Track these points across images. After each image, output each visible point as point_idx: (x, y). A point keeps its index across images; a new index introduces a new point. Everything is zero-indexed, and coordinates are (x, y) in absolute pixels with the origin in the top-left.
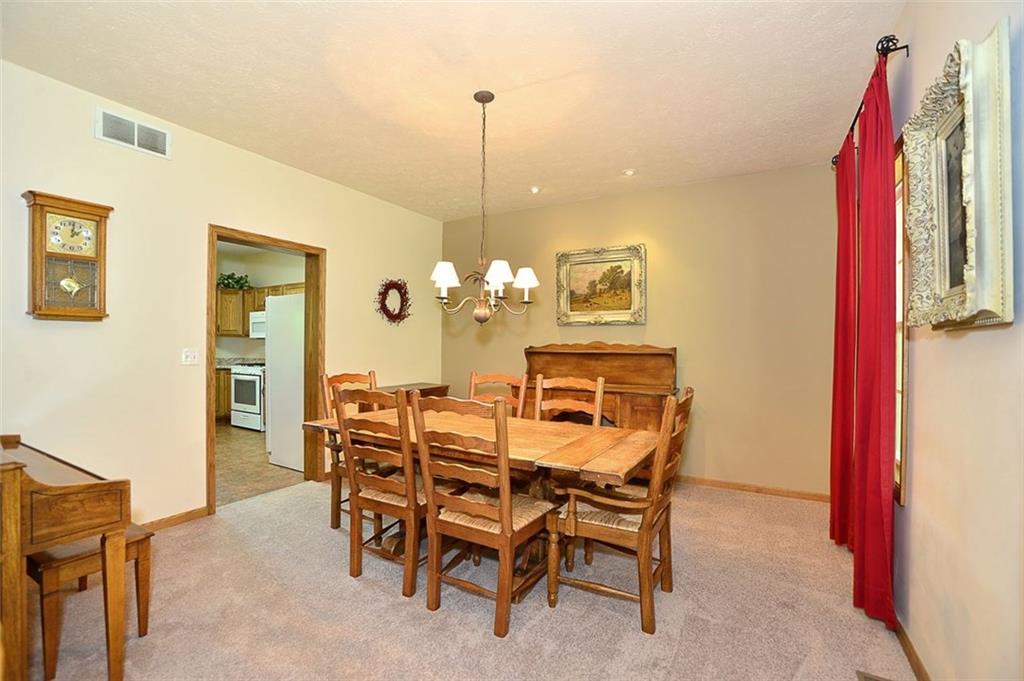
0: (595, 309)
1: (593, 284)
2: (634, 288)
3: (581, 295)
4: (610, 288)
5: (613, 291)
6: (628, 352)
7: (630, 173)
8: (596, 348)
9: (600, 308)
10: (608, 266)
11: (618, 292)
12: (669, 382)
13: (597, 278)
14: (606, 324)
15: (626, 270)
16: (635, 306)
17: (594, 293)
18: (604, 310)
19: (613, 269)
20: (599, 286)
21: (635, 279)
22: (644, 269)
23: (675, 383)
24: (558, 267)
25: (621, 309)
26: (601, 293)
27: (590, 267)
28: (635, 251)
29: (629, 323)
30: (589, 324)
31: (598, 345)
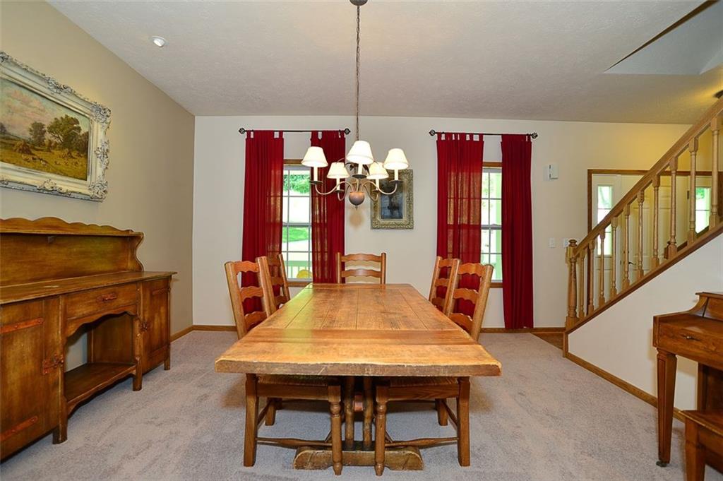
0: (39, 169)
1: (38, 128)
2: (93, 156)
3: (19, 139)
4: (63, 145)
5: (67, 150)
8: (56, 228)
9: (47, 168)
11: (74, 154)
16: (92, 178)
17: (41, 142)
18: (54, 173)
19: (68, 120)
20: (48, 136)
21: (94, 144)
25: (75, 177)
26: (51, 147)
28: (99, 112)
31: (55, 224)
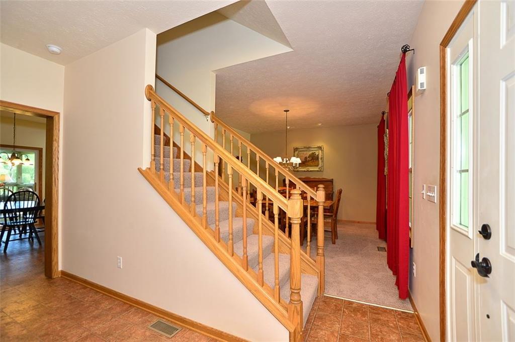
0: (307, 166)
1: (306, 158)
2: (320, 160)
4: (312, 160)
6: (317, 180)
7: (320, 124)
8: (307, 179)
10: (311, 152)
11: (314, 161)
12: (331, 190)
13: (307, 156)
14: (311, 171)
15: (317, 154)
16: (320, 166)
17: (306, 161)
18: (310, 167)
19: (313, 153)
20: (308, 159)
21: (320, 157)
22: (323, 153)
23: (333, 190)
24: (294, 152)
25: (315, 166)
26: (309, 161)
27: (305, 153)
28: (320, 148)
29: (318, 171)
30: (305, 171)
